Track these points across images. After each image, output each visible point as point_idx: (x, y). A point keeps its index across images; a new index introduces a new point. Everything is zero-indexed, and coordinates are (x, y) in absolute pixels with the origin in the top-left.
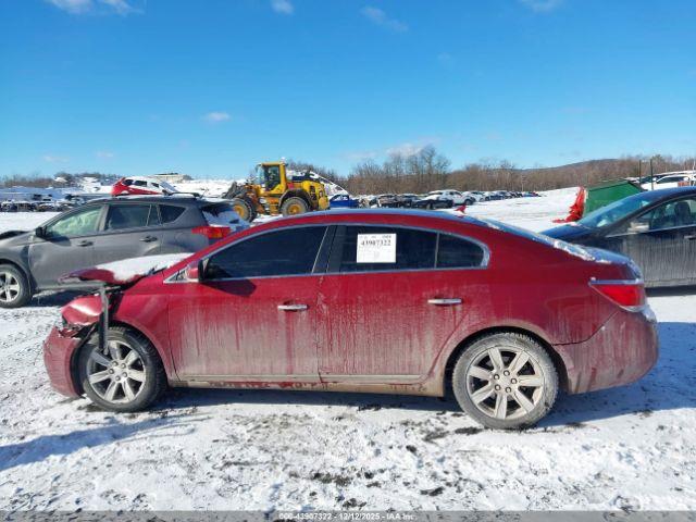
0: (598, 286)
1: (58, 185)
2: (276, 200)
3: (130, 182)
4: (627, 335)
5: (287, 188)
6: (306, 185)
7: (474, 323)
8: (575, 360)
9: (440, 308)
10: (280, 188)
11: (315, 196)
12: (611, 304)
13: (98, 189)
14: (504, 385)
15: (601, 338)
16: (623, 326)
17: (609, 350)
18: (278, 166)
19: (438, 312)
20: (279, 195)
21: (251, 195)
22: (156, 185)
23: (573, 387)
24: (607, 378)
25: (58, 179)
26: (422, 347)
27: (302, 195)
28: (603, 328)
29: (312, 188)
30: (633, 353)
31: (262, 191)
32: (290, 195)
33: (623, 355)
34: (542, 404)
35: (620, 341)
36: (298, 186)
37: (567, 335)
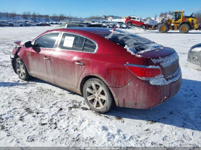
0: (128, 66)
1: (103, 19)
2: (178, 25)
3: (131, 18)
4: (138, 89)
5: (183, 20)
6: (190, 20)
7: (86, 73)
8: (116, 93)
9: (78, 66)
10: (180, 21)
11: (193, 24)
12: (133, 75)
13: (112, 20)
14: (97, 97)
15: (128, 88)
16: (137, 85)
17: (131, 93)
18: (181, 12)
19: (78, 67)
20: (179, 23)
21: (168, 23)
22: (138, 19)
23: (117, 104)
24: (130, 104)
25: (103, 17)
26: (75, 78)
27: (188, 23)
28: (129, 84)
29: (192, 21)
30: (141, 97)
31: (173, 22)
32: (183, 23)
33: (137, 97)
34: (105, 107)
35: (135, 91)
36: (187, 20)
37: (114, 84)
